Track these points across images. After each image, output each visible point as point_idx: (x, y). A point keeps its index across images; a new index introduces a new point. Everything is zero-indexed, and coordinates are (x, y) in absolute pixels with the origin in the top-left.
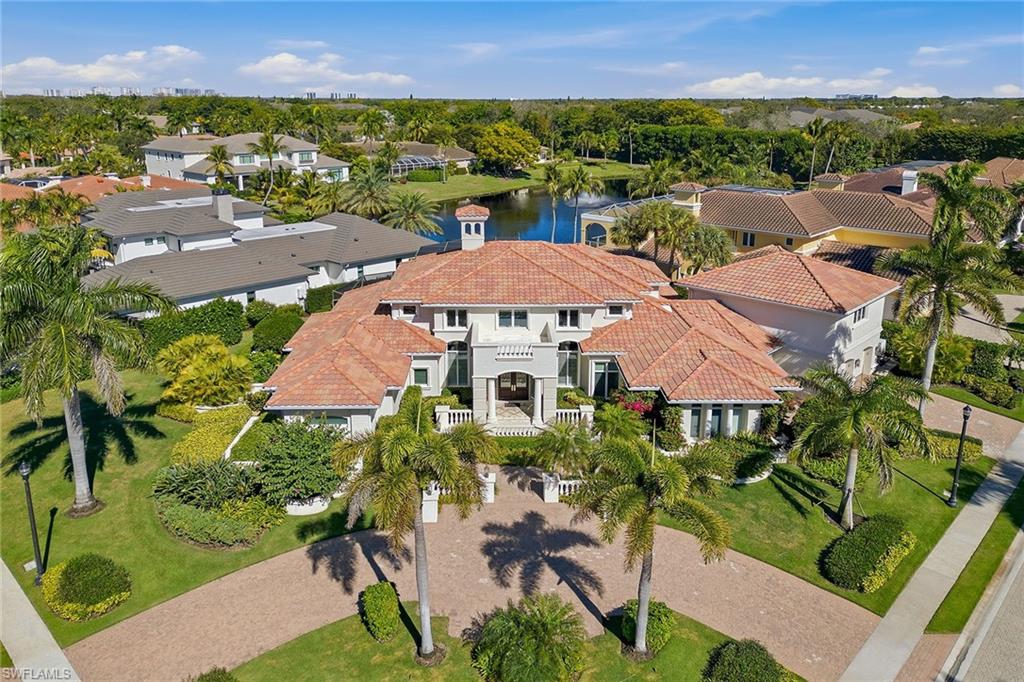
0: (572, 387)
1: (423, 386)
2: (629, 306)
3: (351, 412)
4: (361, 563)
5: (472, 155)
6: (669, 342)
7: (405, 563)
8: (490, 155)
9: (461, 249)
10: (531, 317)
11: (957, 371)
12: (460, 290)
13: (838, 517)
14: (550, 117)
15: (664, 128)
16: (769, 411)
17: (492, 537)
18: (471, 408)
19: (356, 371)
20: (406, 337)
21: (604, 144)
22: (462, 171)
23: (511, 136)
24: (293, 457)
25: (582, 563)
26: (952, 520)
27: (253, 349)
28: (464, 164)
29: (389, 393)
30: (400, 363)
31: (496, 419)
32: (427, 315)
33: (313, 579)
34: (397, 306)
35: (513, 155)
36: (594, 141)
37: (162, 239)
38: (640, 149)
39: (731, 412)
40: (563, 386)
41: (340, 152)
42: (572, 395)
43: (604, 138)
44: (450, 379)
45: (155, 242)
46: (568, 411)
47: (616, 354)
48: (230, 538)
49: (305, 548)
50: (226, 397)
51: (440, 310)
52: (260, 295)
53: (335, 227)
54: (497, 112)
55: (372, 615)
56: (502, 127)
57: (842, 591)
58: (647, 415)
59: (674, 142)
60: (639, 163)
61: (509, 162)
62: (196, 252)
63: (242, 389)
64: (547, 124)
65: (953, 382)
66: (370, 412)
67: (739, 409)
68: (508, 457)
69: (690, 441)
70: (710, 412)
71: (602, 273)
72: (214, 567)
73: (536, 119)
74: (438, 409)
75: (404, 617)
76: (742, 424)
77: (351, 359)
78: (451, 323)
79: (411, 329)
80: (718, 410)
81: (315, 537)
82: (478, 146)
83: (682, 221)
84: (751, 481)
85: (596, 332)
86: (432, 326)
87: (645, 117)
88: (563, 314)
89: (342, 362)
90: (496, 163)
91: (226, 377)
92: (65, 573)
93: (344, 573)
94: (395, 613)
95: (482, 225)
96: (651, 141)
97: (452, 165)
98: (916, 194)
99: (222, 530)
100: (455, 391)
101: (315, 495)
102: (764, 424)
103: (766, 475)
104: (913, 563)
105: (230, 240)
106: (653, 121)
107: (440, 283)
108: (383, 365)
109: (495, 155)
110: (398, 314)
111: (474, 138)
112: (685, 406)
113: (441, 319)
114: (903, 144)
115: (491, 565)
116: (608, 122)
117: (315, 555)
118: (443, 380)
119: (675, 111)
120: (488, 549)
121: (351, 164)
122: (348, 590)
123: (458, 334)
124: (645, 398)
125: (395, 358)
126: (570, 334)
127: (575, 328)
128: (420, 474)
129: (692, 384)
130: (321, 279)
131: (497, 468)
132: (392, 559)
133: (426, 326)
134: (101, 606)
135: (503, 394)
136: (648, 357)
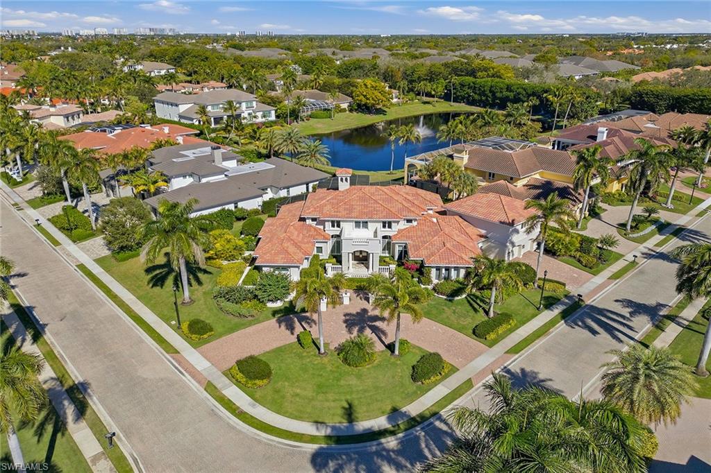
0: (388, 255)
1: (320, 254)
2: (415, 220)
3: (290, 267)
4: (297, 324)
5: (350, 99)
6: (431, 238)
7: (314, 325)
8: (361, 101)
9: (338, 189)
10: (369, 224)
11: (571, 251)
12: (337, 212)
13: (487, 313)
14: (401, 69)
15: (474, 80)
16: (469, 270)
17: (347, 318)
18: (341, 264)
19: (292, 249)
20: (312, 232)
21: (434, 91)
22: (344, 110)
23: (375, 88)
24: (270, 285)
25: (381, 327)
26: (537, 315)
27: (241, 233)
28: (345, 106)
29: (306, 258)
30: (310, 245)
31: (352, 270)
32: (323, 223)
33: (279, 330)
34: (308, 218)
35: (376, 101)
36: (429, 87)
37: (191, 175)
38: (458, 94)
39: (453, 270)
40: (384, 255)
41: (269, 101)
42: (387, 260)
43: (435, 86)
44: (332, 251)
45: (187, 177)
46: (384, 267)
47: (407, 242)
48: (247, 314)
49: (275, 319)
50: (234, 257)
51: (328, 221)
52: (240, 205)
53: (274, 166)
54: (368, 66)
55: (302, 341)
56: (369, 82)
57: (479, 339)
58: (417, 270)
59: (480, 89)
60: (458, 102)
61: (373, 105)
62: (208, 183)
63: (240, 254)
64: (400, 75)
65: (570, 256)
66: (298, 267)
67: (457, 269)
68: (357, 286)
69: (435, 281)
70: (444, 270)
71: (404, 203)
72: (243, 325)
73: (392, 71)
74: (327, 265)
75: (314, 342)
76: (458, 275)
77: (289, 244)
78: (333, 226)
79: (315, 229)
80: (448, 269)
81: (279, 315)
82: (354, 94)
83: (454, 169)
84: (456, 298)
85: (400, 231)
86: (324, 228)
87: (462, 72)
88: (384, 223)
89: (286, 245)
90: (365, 105)
91: (235, 249)
92: (189, 325)
93: (291, 328)
94: (310, 341)
95: (349, 178)
96: (466, 89)
97: (338, 107)
98: (604, 141)
99: (244, 312)
100: (334, 257)
101: (279, 299)
102: (468, 275)
103: (464, 296)
104: (511, 331)
105: (224, 176)
106: (467, 74)
107: (329, 207)
108: (303, 246)
109: (364, 101)
110: (308, 222)
111: (351, 88)
112: (433, 267)
113: (328, 225)
114: (622, 97)
115: (346, 327)
116: (439, 74)
117: (279, 322)
118: (329, 251)
119: (482, 68)
120: (345, 321)
121: (276, 108)
122: (292, 334)
123: (336, 231)
124: (417, 263)
125: (308, 243)
126: (387, 232)
127: (390, 230)
128: (319, 294)
129: (436, 258)
130: (269, 195)
131: (352, 291)
132: (309, 323)
133: (322, 227)
134: (205, 336)
135: (356, 258)
136: (420, 244)
